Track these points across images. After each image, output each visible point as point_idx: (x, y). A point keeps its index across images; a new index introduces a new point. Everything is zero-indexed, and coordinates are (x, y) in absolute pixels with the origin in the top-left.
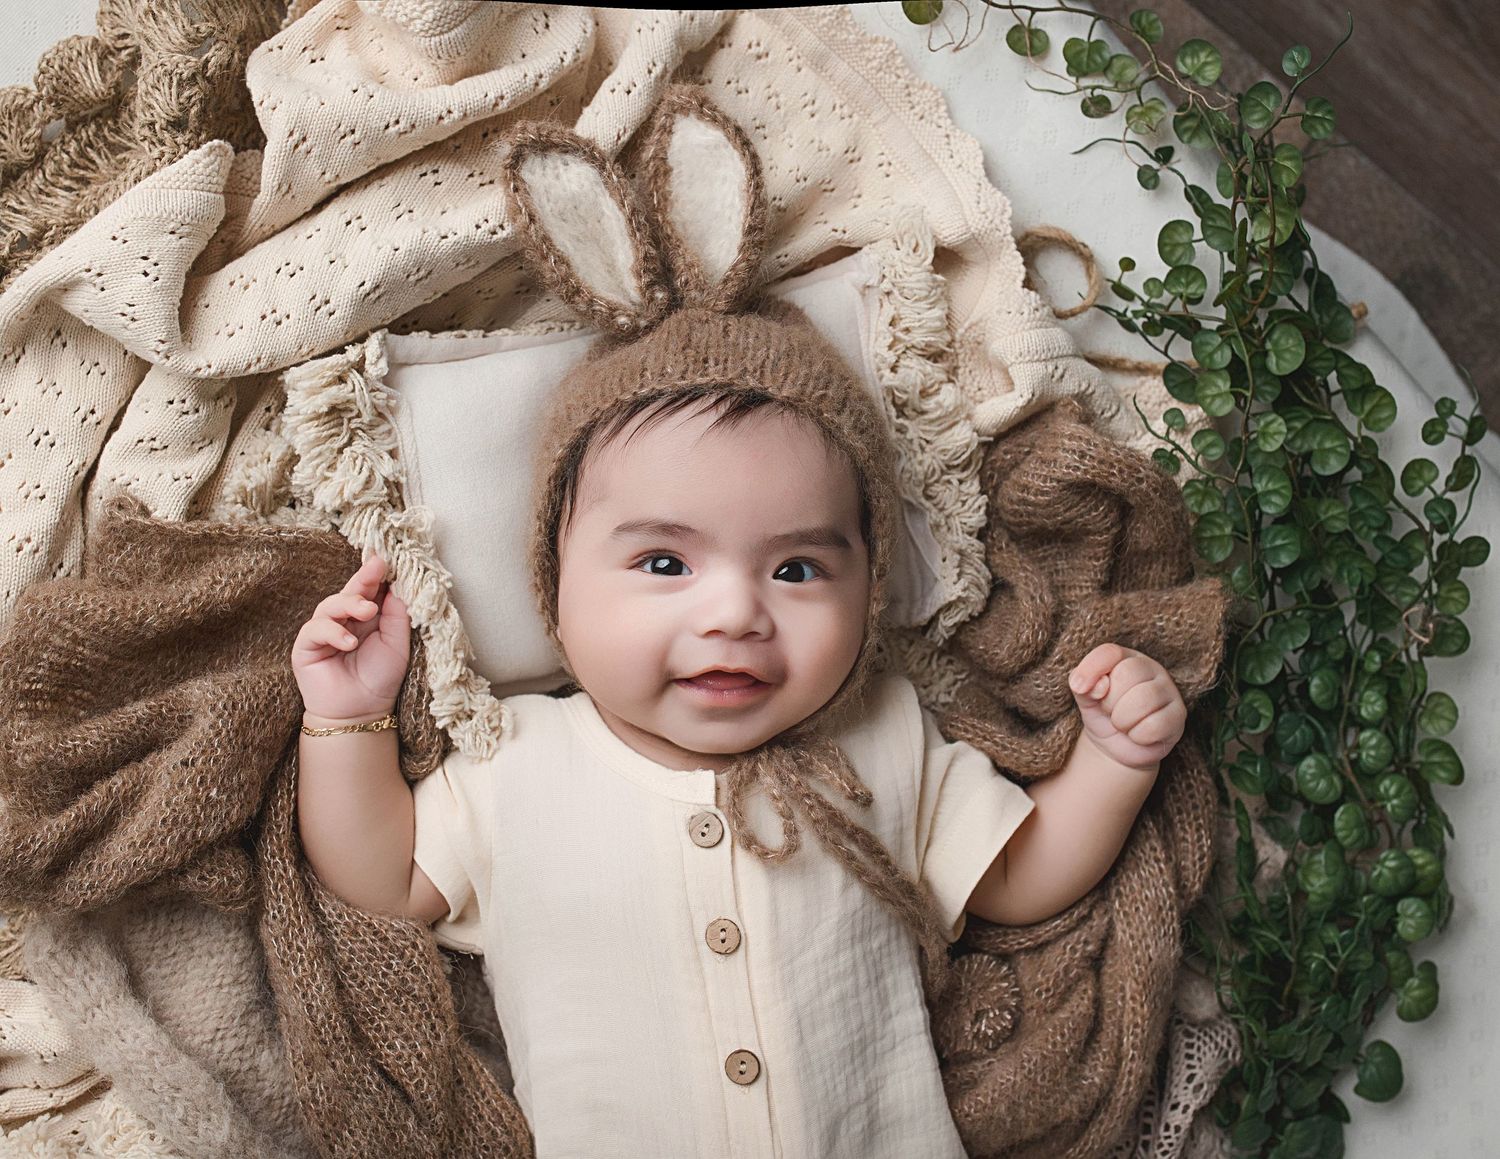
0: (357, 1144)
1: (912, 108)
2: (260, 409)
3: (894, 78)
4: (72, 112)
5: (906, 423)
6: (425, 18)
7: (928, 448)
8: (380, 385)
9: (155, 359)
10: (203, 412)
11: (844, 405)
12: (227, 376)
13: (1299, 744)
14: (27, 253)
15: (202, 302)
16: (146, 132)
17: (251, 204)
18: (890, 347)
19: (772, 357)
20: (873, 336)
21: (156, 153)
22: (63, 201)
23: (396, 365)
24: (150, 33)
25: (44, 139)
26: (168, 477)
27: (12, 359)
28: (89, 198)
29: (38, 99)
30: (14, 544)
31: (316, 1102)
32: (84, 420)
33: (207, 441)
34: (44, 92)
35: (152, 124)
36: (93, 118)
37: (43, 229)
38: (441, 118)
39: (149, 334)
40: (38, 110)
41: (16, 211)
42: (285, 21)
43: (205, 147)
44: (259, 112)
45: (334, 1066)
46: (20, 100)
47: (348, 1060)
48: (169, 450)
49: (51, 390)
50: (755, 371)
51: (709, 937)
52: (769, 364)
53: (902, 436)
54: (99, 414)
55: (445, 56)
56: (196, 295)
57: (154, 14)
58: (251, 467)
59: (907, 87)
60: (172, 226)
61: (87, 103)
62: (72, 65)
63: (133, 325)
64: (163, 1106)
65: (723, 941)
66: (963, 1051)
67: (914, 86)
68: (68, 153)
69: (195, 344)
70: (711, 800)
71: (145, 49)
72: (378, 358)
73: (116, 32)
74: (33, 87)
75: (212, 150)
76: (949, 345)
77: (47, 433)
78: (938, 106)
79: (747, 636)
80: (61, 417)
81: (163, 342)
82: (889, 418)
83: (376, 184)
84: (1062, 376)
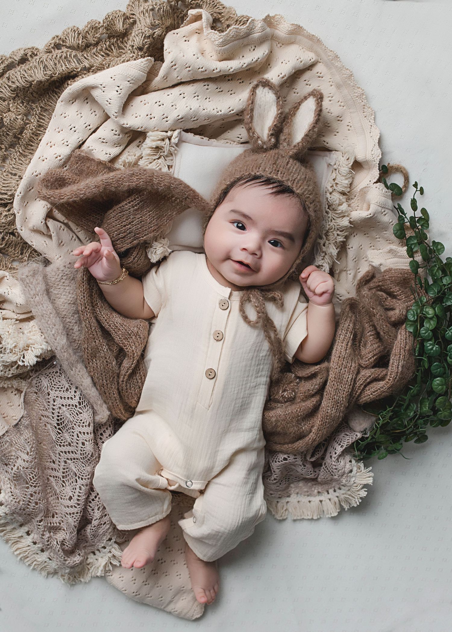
0: (97, 364)
1: (364, 112)
2: (138, 141)
3: (361, 101)
4: (111, 33)
5: (330, 211)
6: (219, 41)
7: (333, 221)
8: (174, 146)
9: (112, 117)
10: (121, 136)
11: (313, 202)
12: (131, 129)
13: (437, 373)
14: (85, 72)
15: (131, 104)
16: (130, 48)
17: (154, 79)
18: (331, 187)
19: (298, 178)
20: (327, 181)
21: (131, 55)
22: (100, 59)
23: (181, 141)
24: (141, 19)
25: (100, 39)
26: (104, 152)
27: (71, 102)
28: (108, 60)
29: (102, 26)
30: (56, 156)
31: (88, 350)
32: (86, 127)
33: (119, 145)
34: (104, 25)
35: (133, 46)
36: (116, 36)
37: (92, 66)
38: (214, 70)
39: (113, 109)
40: (101, 30)
41: (85, 58)
42: (182, 25)
43: (146, 58)
44: (165, 52)
45: (95, 342)
46: (97, 25)
47: (100, 341)
48: (107, 144)
49: (79, 115)
50: (292, 181)
51: (214, 334)
52: (296, 180)
53: (327, 215)
54: (91, 127)
55: (221, 53)
56: (130, 101)
57: (144, 13)
58: (129, 156)
59: (364, 106)
60: (129, 79)
61: (116, 32)
62: (115, 19)
63: (109, 105)
64: (49, 329)
65: (218, 337)
66: (277, 399)
67: (366, 106)
68: (106, 45)
69: (125, 116)
70: (228, 297)
71: (138, 22)
72: (176, 137)
73: (131, 12)
74: (102, 22)
75: (148, 60)
76: (349, 192)
77: (75, 127)
78: (372, 115)
79: (254, 254)
80: (80, 124)
81: (116, 113)
82: (325, 208)
83: (192, 84)
84: (385, 215)
